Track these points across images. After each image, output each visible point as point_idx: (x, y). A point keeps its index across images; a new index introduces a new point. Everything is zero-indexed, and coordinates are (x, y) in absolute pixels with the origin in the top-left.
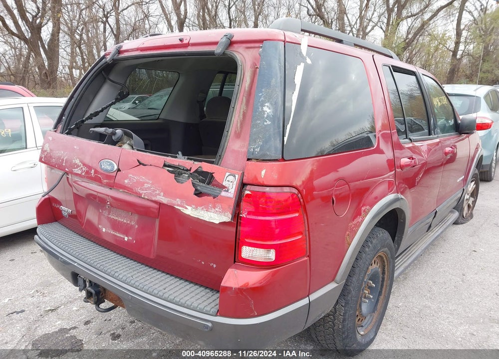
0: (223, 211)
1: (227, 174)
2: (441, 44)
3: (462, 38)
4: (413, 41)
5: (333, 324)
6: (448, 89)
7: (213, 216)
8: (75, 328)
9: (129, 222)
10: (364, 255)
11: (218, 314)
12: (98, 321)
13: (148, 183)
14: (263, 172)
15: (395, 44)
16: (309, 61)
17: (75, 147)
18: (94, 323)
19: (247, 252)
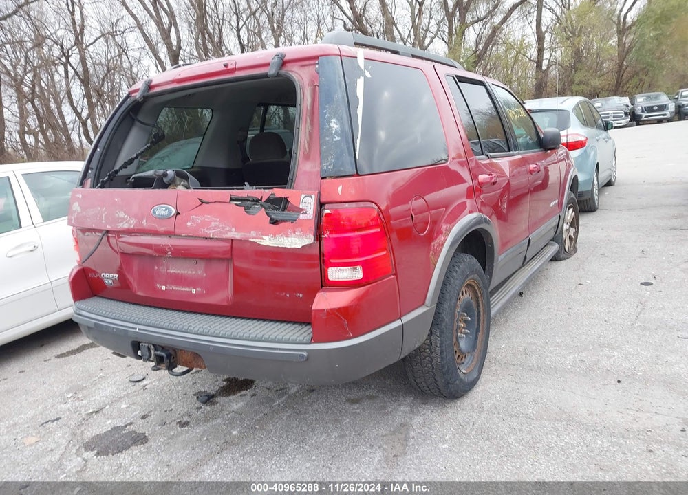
0: (305, 233)
1: (303, 196)
2: (520, 53)
3: (545, 43)
4: (485, 53)
5: (431, 358)
6: (531, 104)
7: (294, 241)
8: (131, 424)
9: (194, 272)
10: (452, 280)
11: (313, 341)
12: (156, 413)
13: (215, 221)
14: (340, 189)
15: (463, 58)
16: (368, 75)
17: (116, 199)
18: (152, 416)
19: (335, 274)
